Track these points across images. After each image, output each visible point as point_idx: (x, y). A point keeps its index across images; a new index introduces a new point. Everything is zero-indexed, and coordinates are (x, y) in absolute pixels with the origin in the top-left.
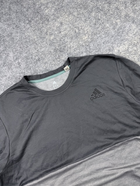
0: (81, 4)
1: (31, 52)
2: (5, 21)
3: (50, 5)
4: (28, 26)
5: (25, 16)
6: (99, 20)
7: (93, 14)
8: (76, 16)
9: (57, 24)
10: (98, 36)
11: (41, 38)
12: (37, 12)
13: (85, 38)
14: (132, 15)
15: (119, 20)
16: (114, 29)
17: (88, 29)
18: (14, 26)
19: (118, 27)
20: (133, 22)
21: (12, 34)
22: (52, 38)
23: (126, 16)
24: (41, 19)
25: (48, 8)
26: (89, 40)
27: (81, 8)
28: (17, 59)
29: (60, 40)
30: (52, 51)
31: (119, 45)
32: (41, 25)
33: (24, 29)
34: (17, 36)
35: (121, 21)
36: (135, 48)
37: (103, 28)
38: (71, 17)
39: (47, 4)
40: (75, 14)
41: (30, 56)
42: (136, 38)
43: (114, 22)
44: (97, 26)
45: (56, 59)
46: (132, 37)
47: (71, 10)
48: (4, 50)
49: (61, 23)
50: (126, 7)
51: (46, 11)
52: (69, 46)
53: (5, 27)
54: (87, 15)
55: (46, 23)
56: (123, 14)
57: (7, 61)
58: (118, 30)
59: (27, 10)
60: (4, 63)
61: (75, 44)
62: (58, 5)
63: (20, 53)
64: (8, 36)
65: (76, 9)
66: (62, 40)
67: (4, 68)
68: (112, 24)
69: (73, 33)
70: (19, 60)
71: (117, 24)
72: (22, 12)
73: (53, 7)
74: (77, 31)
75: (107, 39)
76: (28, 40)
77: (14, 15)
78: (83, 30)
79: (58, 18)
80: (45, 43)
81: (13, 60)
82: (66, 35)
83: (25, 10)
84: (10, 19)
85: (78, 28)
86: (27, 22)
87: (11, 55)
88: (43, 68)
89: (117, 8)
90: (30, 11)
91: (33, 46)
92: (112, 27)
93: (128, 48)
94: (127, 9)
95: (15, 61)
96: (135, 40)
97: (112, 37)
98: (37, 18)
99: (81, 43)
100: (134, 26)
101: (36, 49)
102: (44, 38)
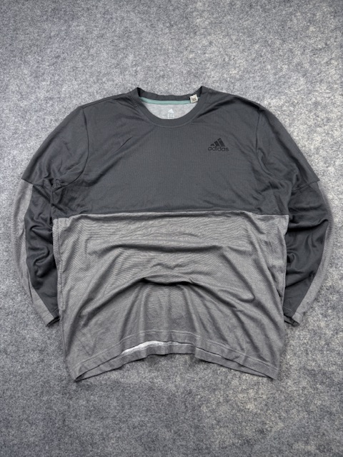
0: (247, 28)
1: (157, 63)
2: (139, 12)
3: (206, 15)
4: (167, 31)
5: (168, 17)
6: (261, 56)
7: (257, 46)
8: (234, 40)
9: (205, 42)
10: (252, 75)
11: (177, 51)
12: (186, 17)
13: (234, 72)
14: (307, 66)
15: (286, 67)
16: (275, 74)
17: (242, 63)
18: (149, 24)
19: (281, 74)
20: (304, 76)
21: (142, 32)
22: (191, 56)
23: (299, 64)
24: (187, 27)
25: (201, 17)
26: (238, 76)
27: (244, 33)
28: (135, 65)
29: (200, 63)
30: (185, 72)
31: (273, 96)
32: (184, 35)
33: (160, 33)
34: (148, 38)
35: (289, 69)
36: (292, 109)
37: (261, 69)
38: (227, 40)
39: (203, 11)
40: (234, 38)
41: (154, 69)
42: (299, 96)
43: (279, 67)
44: (255, 63)
45: (186, 84)
46: (294, 94)
47: (231, 31)
48: (123, 49)
49: (211, 43)
50: (302, 54)
51: (198, 20)
52: (209, 74)
53: (138, 20)
54: (248, 44)
55: (192, 35)
56: (296, 60)
57: (123, 63)
58: (280, 78)
59: (174, 10)
60: (118, 65)
61: (217, 75)
62: (216, 18)
63: (143, 60)
64: (136, 33)
65: (238, 32)
66: (203, 63)
67: (115, 70)
68: (275, 67)
69: (220, 61)
70: (139, 68)
71: (281, 70)
72: (166, 10)
73: (209, 18)
74: (227, 60)
75: (260, 84)
76: (159, 48)
77: (155, 9)
78: (236, 61)
79: (210, 34)
80: (180, 59)
81: (130, 65)
82: (210, 59)
83: (171, 8)
84: (147, 12)
85: (230, 57)
86: (168, 25)
87: (131, 57)
88: (164, 88)
89: (291, 50)
90: (177, 12)
91: (162, 58)
92: (274, 71)
93: (283, 105)
94: (304, 56)
95: (132, 67)
96: (296, 99)
97: (269, 83)
98: (182, 26)
99: (225, 76)
100: (302, 81)
101: (165, 62)
102: (182, 52)
